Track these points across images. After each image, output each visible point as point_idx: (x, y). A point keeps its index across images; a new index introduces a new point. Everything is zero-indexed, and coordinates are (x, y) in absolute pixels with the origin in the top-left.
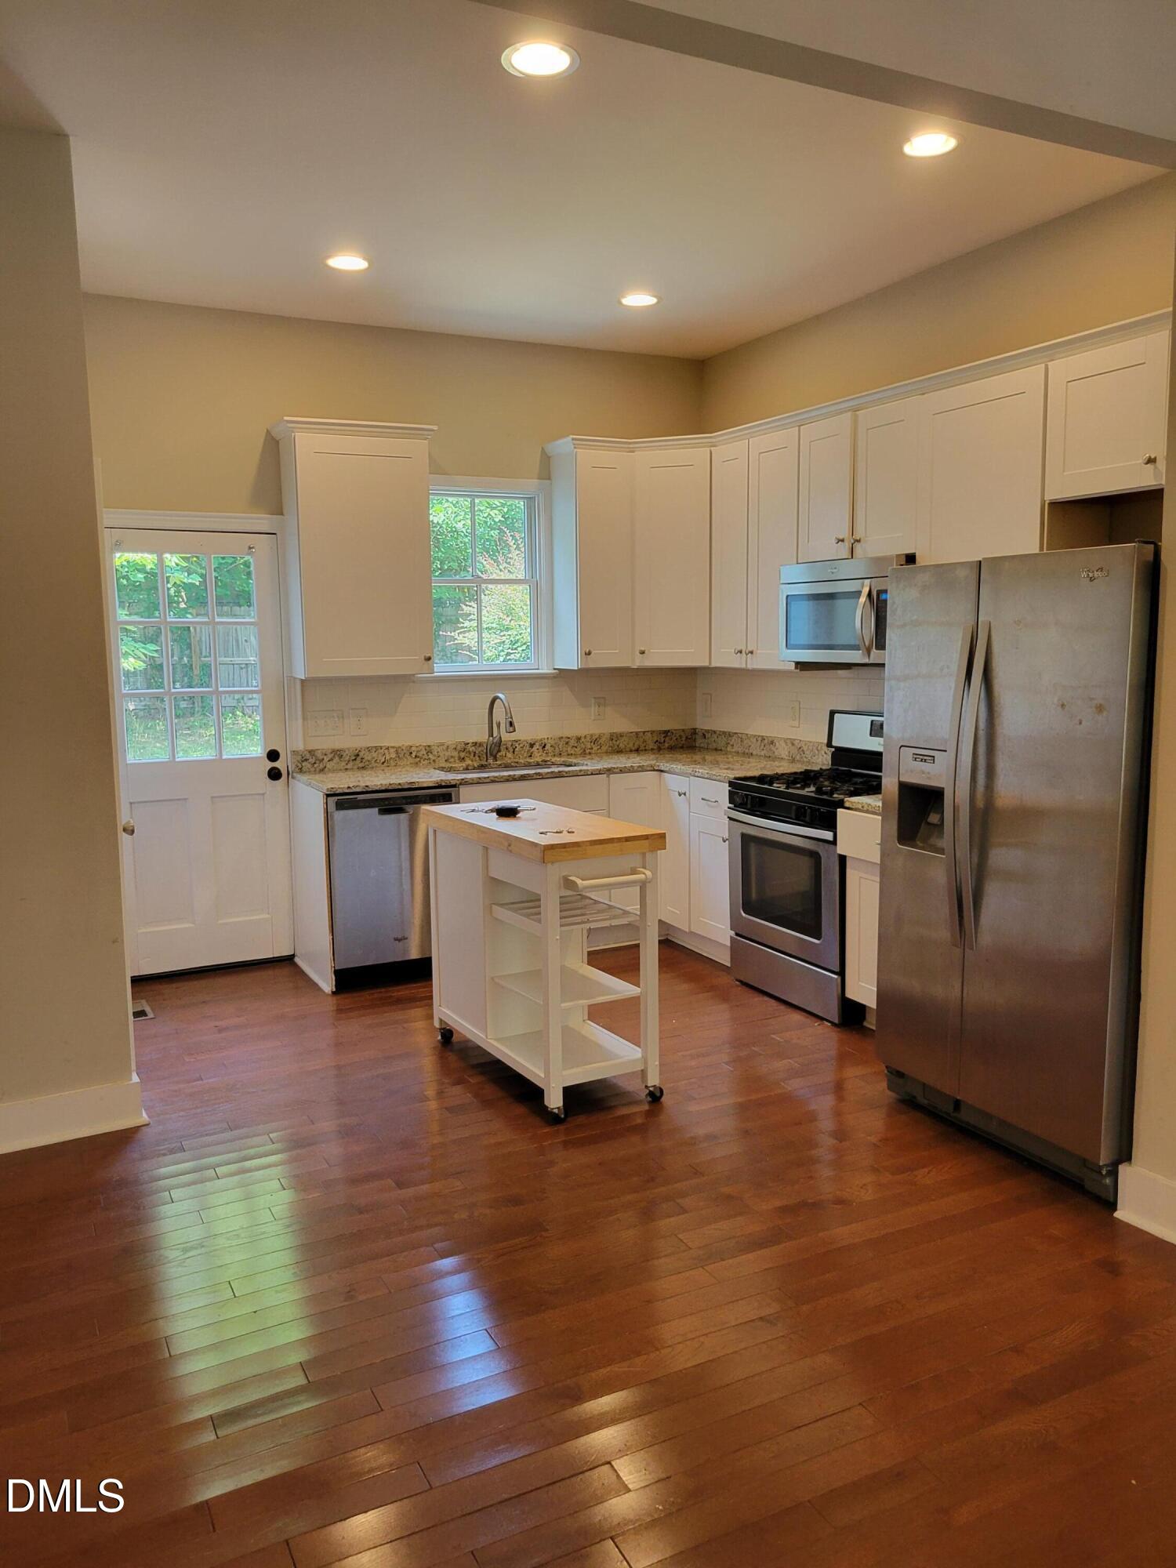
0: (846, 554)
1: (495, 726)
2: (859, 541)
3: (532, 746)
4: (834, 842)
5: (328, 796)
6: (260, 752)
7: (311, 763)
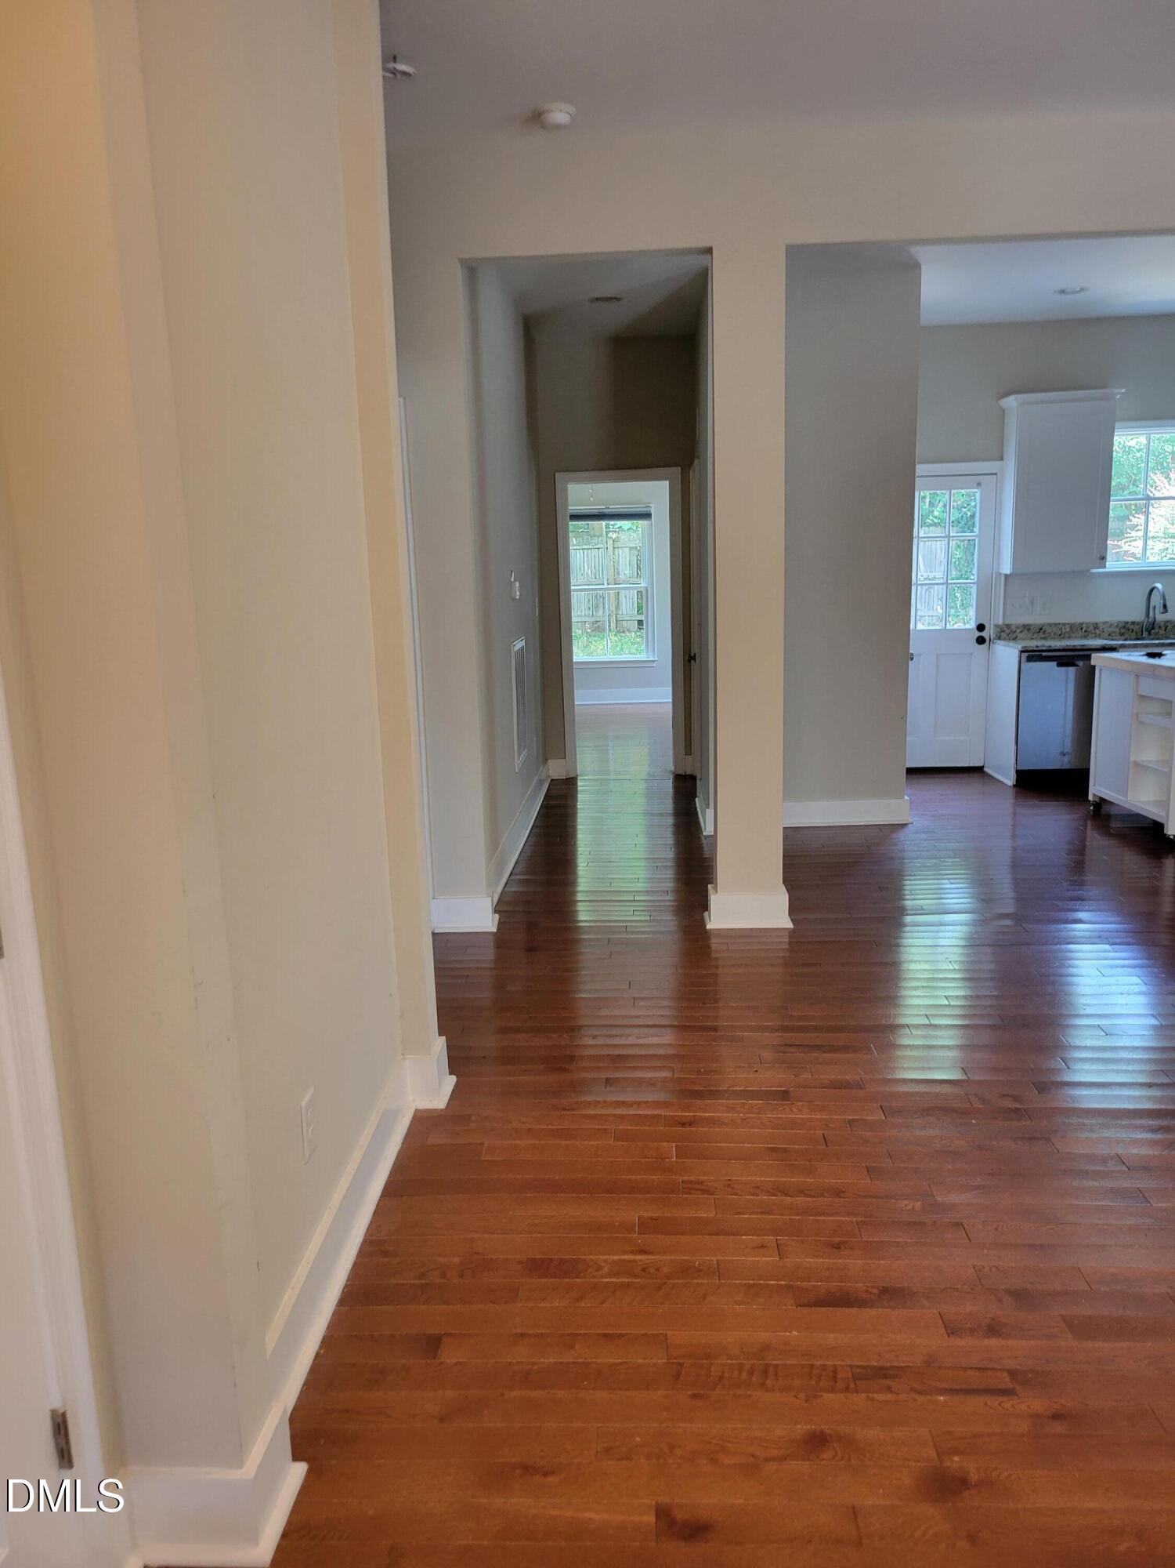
1: (1151, 609)
5: (1022, 652)
6: (972, 625)
7: (1007, 633)
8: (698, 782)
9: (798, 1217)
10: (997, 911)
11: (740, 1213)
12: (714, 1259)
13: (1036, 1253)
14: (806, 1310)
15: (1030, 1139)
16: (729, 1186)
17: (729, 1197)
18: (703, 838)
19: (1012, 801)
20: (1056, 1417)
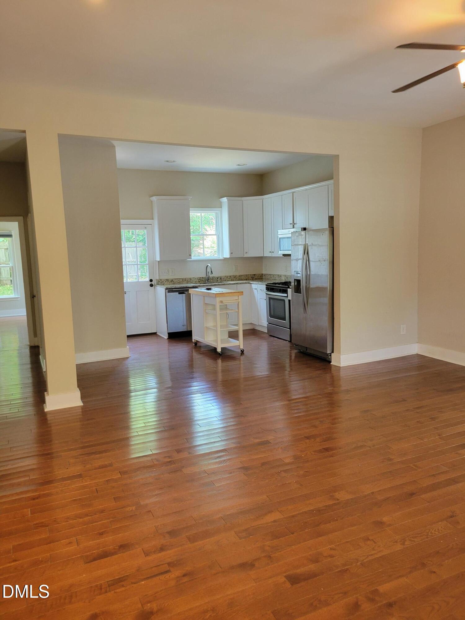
0: (292, 227)
1: (208, 273)
2: (295, 224)
3: (218, 278)
4: (287, 297)
5: (166, 289)
6: (148, 279)
7: (161, 282)
8: (40, 348)
9: (85, 526)
10: (166, 386)
11: (61, 531)
12: (49, 554)
13: (177, 515)
14: (89, 564)
15: (175, 471)
16: (55, 521)
17: (55, 525)
18: (44, 372)
19: (167, 344)
20: (184, 575)
